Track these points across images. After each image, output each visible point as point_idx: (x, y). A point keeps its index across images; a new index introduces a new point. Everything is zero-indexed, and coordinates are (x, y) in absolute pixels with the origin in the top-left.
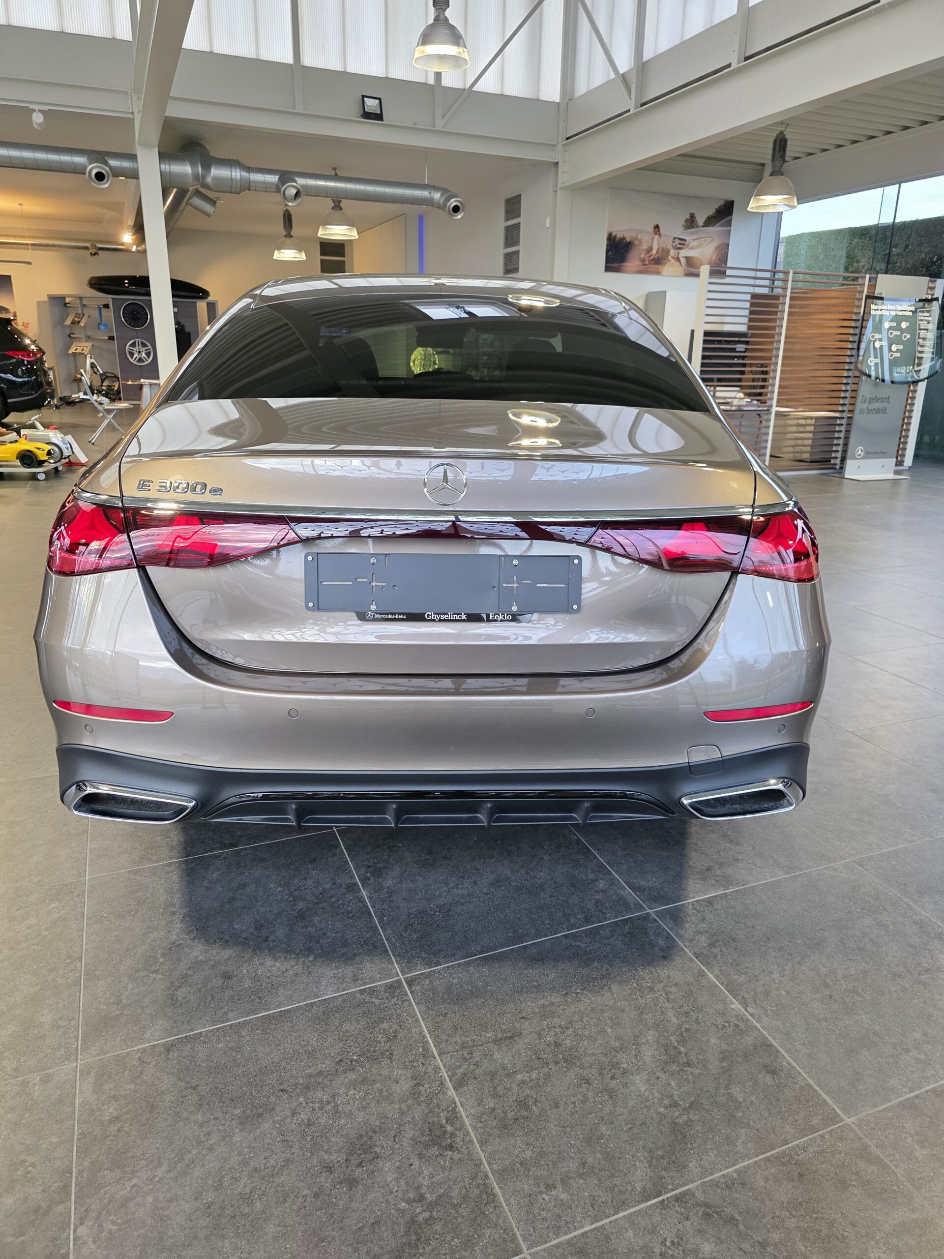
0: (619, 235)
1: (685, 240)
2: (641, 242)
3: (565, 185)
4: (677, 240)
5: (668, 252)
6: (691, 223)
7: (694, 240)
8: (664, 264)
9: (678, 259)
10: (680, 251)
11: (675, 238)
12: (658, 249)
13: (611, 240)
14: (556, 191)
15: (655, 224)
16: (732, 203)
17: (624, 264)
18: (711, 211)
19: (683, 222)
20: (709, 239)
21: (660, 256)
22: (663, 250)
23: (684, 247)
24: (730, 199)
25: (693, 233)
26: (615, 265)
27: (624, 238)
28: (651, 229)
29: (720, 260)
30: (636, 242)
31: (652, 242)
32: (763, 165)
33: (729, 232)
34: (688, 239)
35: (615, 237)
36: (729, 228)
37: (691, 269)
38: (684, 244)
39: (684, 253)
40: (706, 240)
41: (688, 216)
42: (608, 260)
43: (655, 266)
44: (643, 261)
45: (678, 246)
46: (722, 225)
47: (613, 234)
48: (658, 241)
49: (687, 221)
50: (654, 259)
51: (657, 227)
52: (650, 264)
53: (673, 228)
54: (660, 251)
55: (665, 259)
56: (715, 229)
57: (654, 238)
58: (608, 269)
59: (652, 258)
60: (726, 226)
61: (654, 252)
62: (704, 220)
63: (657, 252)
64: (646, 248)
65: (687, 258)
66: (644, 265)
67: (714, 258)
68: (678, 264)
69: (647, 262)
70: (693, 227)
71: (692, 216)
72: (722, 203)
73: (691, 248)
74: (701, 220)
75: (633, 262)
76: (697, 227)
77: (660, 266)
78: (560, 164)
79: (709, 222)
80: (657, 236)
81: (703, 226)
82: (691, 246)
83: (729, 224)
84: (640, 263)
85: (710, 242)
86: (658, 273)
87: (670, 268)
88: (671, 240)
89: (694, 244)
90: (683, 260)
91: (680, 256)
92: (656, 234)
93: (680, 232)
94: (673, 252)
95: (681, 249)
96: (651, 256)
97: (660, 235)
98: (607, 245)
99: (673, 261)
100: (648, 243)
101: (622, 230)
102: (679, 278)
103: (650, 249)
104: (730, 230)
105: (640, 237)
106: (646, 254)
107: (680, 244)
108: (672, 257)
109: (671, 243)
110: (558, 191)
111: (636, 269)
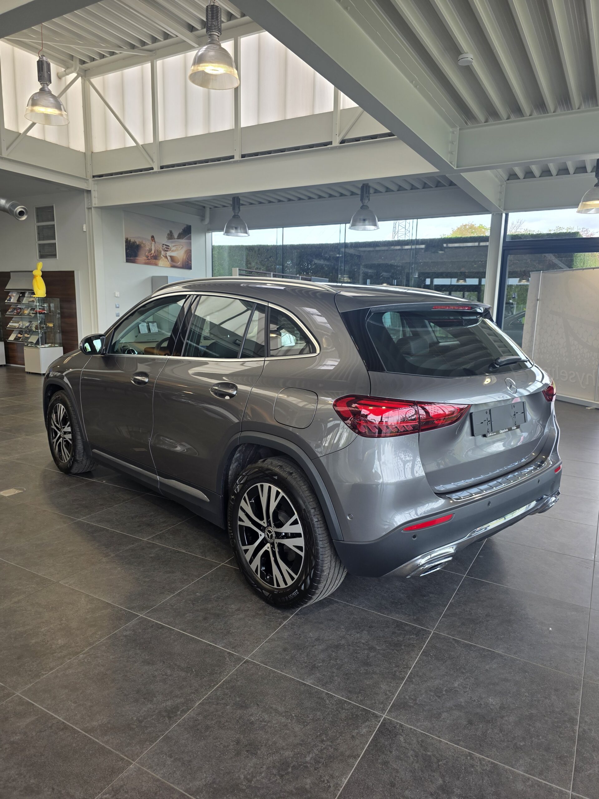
0: (132, 240)
1: (169, 246)
2: (144, 244)
3: (97, 205)
4: (164, 245)
5: (160, 252)
6: (170, 236)
7: (173, 246)
8: (159, 260)
9: (166, 257)
10: (167, 252)
11: (163, 244)
12: (155, 250)
13: (127, 242)
14: (89, 209)
15: (152, 235)
16: (190, 226)
17: (137, 258)
18: (181, 231)
19: (166, 235)
20: (181, 246)
21: (156, 255)
22: (157, 251)
23: (169, 250)
24: (189, 224)
25: (172, 242)
26: (132, 258)
27: (135, 242)
28: (150, 238)
29: (188, 259)
30: (142, 245)
31: (151, 246)
32: (204, 207)
33: (190, 243)
34: (170, 245)
35: (130, 241)
36: (190, 241)
37: (174, 263)
38: (168, 248)
39: (169, 254)
40: (179, 247)
41: (169, 232)
42: (127, 255)
43: (154, 260)
44: (147, 257)
45: (166, 249)
46: (187, 239)
47: (129, 239)
48: (154, 245)
49: (168, 234)
50: (153, 256)
51: (153, 237)
52: (151, 259)
53: (162, 239)
54: (156, 251)
55: (159, 257)
56: (184, 241)
57: (152, 243)
58: (128, 261)
59: (152, 255)
60: (189, 240)
61: (153, 252)
62: (177, 235)
63: (155, 252)
64: (148, 249)
65: (171, 257)
66: (148, 259)
67: (185, 257)
68: (167, 260)
69: (149, 258)
70: (172, 239)
71: (171, 232)
72: (185, 226)
73: (172, 251)
74: (176, 236)
75: (142, 257)
76: (174, 239)
77: (157, 261)
78: (93, 192)
79: (180, 236)
80: (153, 243)
81: (177, 239)
82: (172, 250)
83: (190, 238)
84: (146, 258)
85: (182, 248)
86: (156, 265)
87: (162, 262)
88: (161, 246)
89: (173, 248)
90: (169, 258)
91: (167, 255)
92: (153, 241)
93: (165, 241)
94: (163, 253)
95: (167, 251)
96: (152, 254)
97: (155, 242)
98: (126, 246)
99: (164, 258)
100: (149, 246)
101: (135, 237)
102: (167, 268)
103: (150, 250)
104: (191, 242)
105: (144, 243)
106: (149, 253)
107: (166, 248)
108: (163, 256)
109: (161, 247)
110: (92, 208)
111: (144, 261)
